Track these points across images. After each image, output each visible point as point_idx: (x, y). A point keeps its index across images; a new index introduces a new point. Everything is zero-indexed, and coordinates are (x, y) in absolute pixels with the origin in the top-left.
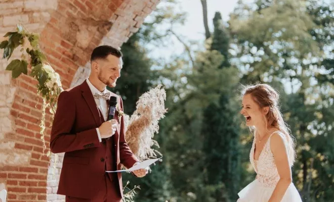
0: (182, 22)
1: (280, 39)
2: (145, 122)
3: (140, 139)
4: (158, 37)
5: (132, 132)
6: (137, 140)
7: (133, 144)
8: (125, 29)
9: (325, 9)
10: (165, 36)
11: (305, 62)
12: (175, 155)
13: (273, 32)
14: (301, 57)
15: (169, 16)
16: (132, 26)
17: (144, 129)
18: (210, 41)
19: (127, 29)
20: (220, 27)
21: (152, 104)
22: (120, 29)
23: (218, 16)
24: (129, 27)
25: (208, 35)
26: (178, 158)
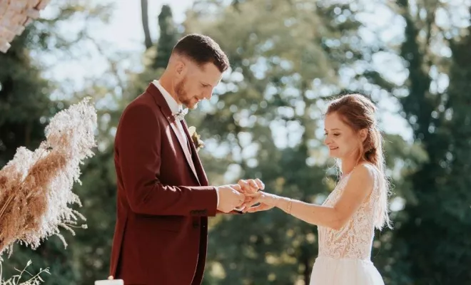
0: (106, 20)
1: (269, 54)
2: (58, 160)
3: (50, 190)
4: (63, 44)
5: (36, 179)
6: (44, 191)
7: (37, 198)
8: (20, 11)
9: (345, 7)
10: (77, 41)
11: (310, 94)
12: (88, 249)
13: (257, 43)
14: (304, 86)
15: (83, 9)
16: (31, 7)
17: (58, 173)
18: (153, 52)
19: (22, 12)
20: (170, 30)
21: (71, 130)
22: (12, 10)
23: (166, 13)
24: (27, 8)
25: (148, 43)
26: (93, 253)
